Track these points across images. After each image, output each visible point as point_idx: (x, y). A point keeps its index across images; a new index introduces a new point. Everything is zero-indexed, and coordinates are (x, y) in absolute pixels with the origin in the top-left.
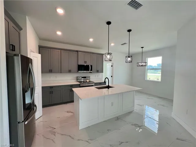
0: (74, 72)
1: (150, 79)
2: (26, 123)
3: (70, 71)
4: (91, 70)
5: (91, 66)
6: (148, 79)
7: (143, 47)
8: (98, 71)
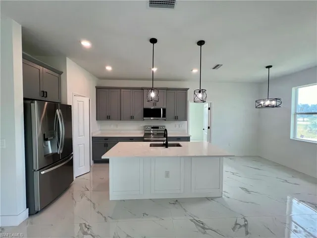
0: (138, 120)
1: (302, 136)
2: (43, 173)
3: (132, 118)
4: (164, 116)
5: (164, 110)
6: (298, 137)
7: (271, 66)
8: (176, 118)
